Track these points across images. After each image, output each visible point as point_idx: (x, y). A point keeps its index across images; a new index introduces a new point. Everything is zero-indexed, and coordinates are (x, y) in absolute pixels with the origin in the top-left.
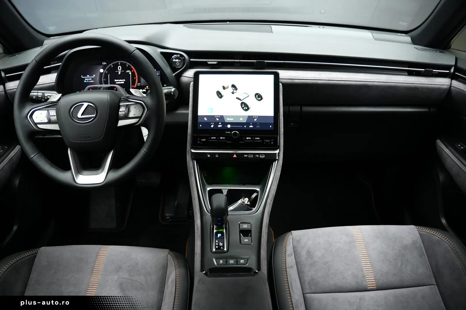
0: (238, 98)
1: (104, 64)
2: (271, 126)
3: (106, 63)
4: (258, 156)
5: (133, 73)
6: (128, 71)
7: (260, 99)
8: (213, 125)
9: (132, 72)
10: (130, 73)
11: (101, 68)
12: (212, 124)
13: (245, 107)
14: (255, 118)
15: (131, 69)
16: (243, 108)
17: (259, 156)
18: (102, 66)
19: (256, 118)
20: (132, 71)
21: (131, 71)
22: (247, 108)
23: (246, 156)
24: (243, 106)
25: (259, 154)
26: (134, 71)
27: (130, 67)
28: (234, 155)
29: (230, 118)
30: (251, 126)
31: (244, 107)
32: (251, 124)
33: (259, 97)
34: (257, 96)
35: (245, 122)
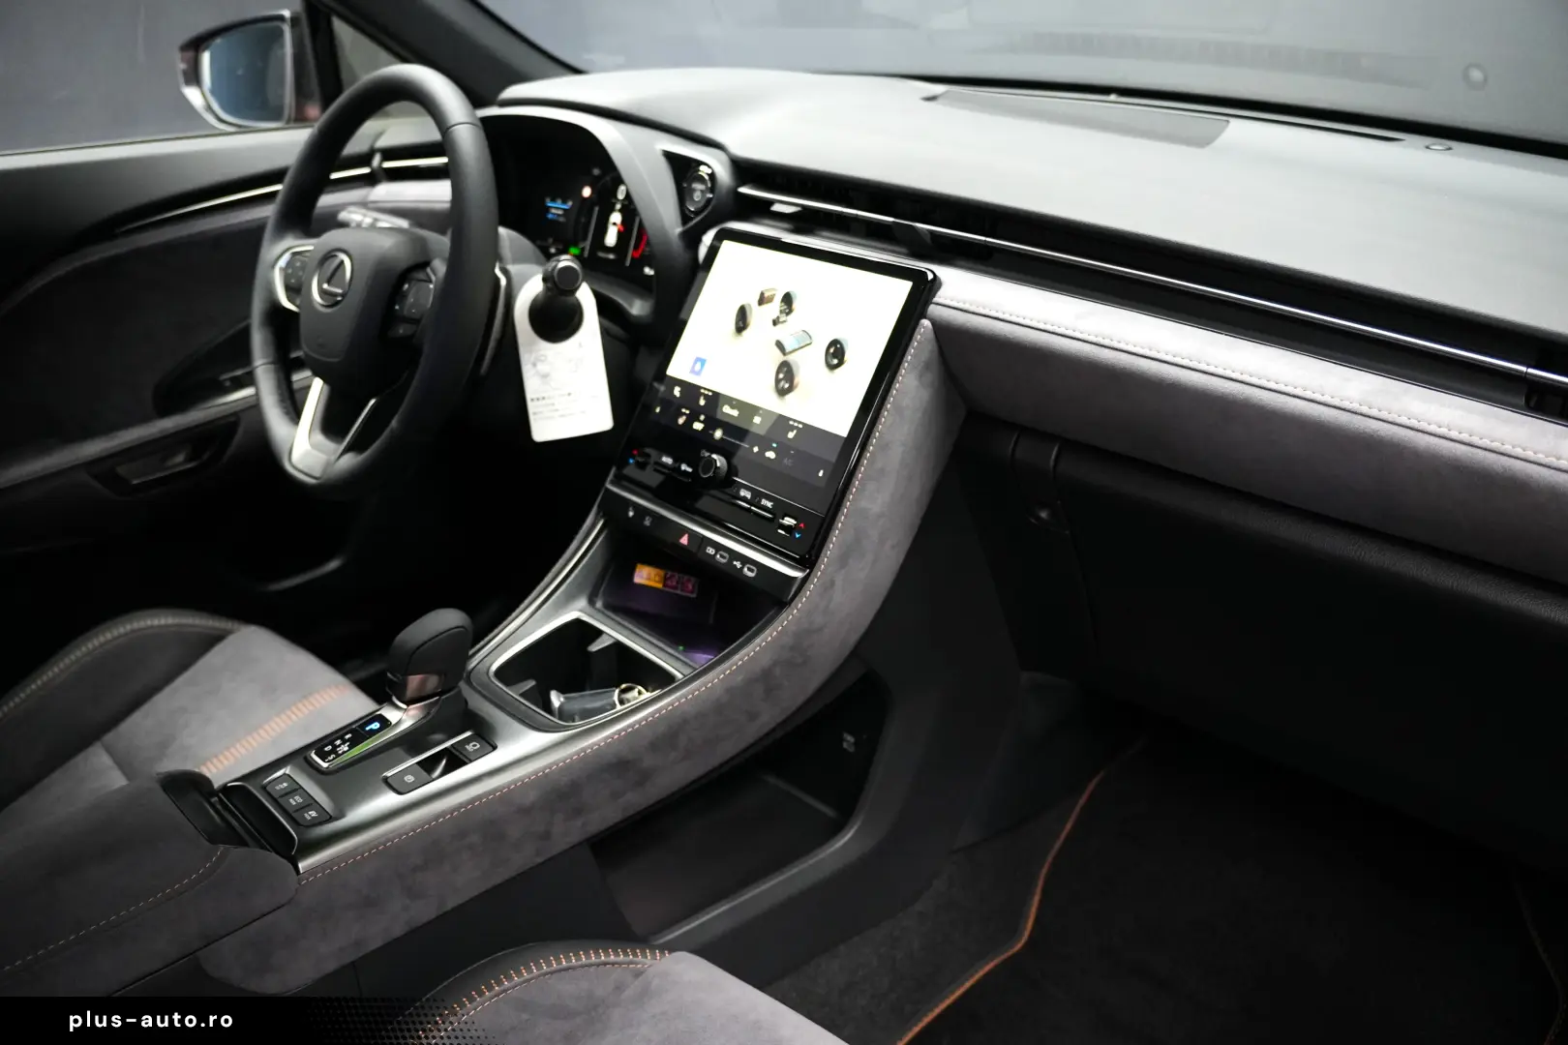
0: (780, 345)
2: (821, 474)
4: (738, 564)
7: (835, 361)
8: (684, 418)
12: (685, 414)
13: (786, 379)
14: (792, 428)
16: (778, 381)
17: (742, 568)
19: (797, 427)
22: (787, 386)
23: (711, 551)
24: (781, 376)
25: (745, 560)
28: (685, 535)
29: (732, 407)
30: (771, 455)
31: (781, 380)
32: (774, 445)
33: (836, 354)
34: (832, 350)
35: (762, 432)
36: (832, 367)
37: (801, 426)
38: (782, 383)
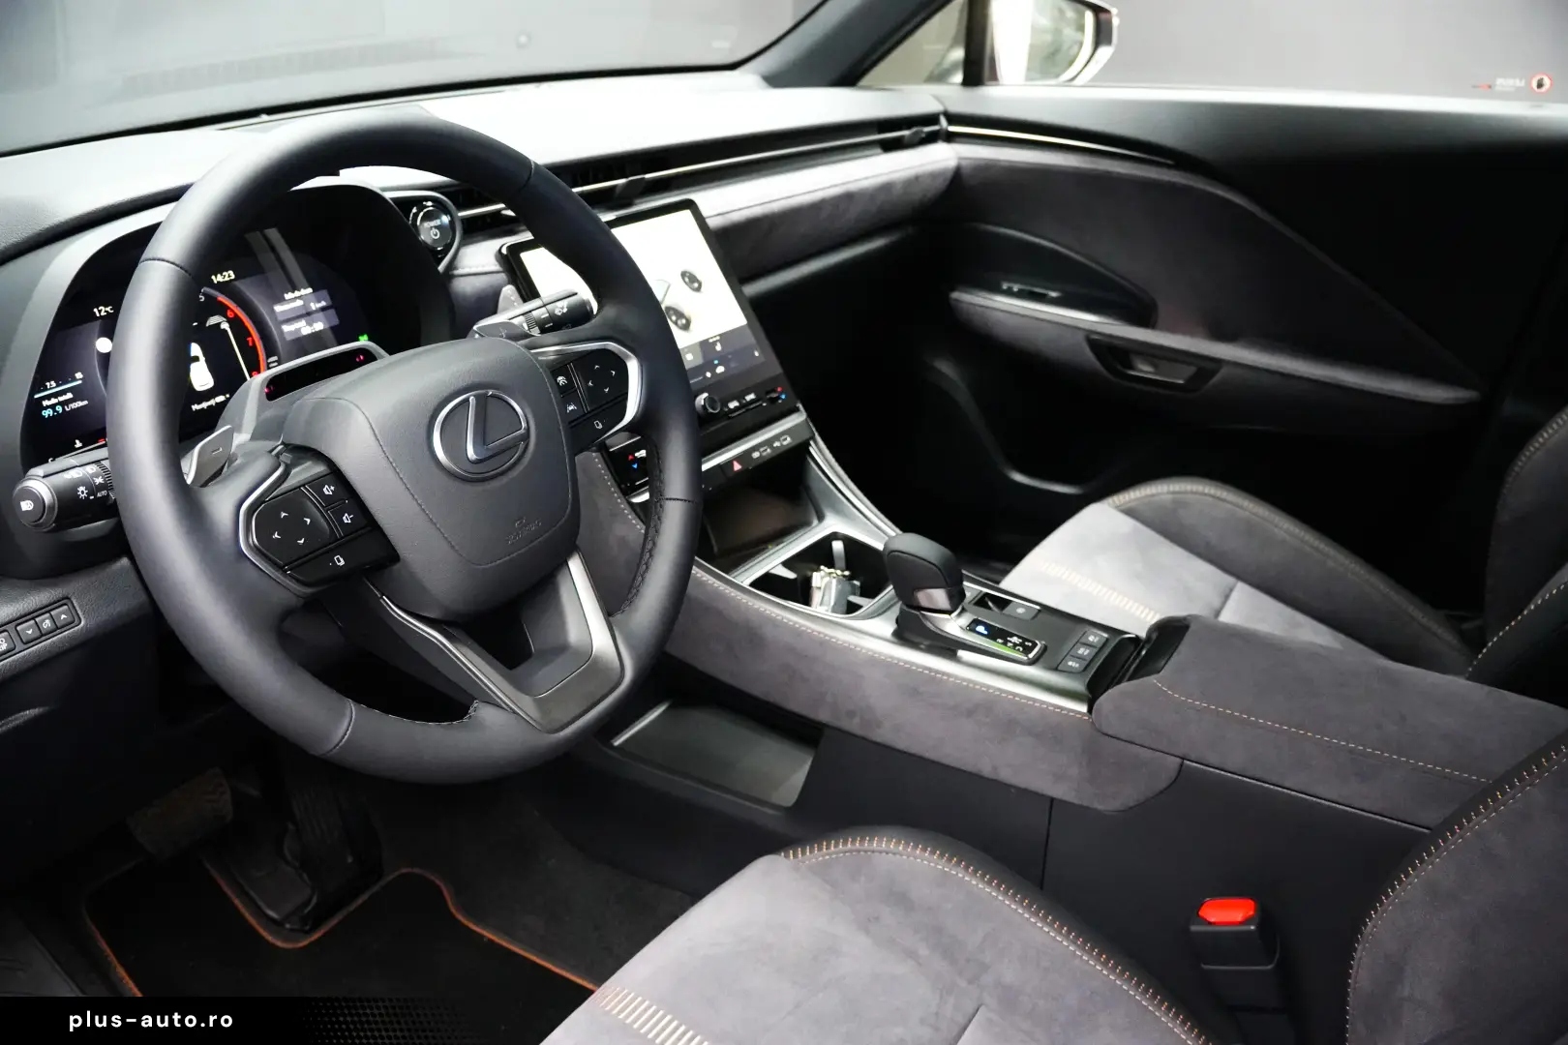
1: (103, 314)
2: (757, 354)
3: (108, 309)
5: (235, 323)
6: (213, 320)
7: (696, 285)
9: (229, 321)
10: (225, 326)
11: (96, 335)
13: (679, 318)
14: (715, 343)
15: (222, 310)
17: (781, 444)
18: (96, 326)
19: (717, 341)
20: (229, 313)
21: (225, 316)
22: (684, 321)
23: (756, 455)
25: (777, 437)
26: (236, 315)
27: (215, 299)
28: (733, 465)
30: (720, 369)
31: (677, 321)
32: (716, 362)
33: (691, 280)
34: (687, 280)
35: (700, 361)
36: (698, 289)
37: (718, 338)
38: (679, 322)
